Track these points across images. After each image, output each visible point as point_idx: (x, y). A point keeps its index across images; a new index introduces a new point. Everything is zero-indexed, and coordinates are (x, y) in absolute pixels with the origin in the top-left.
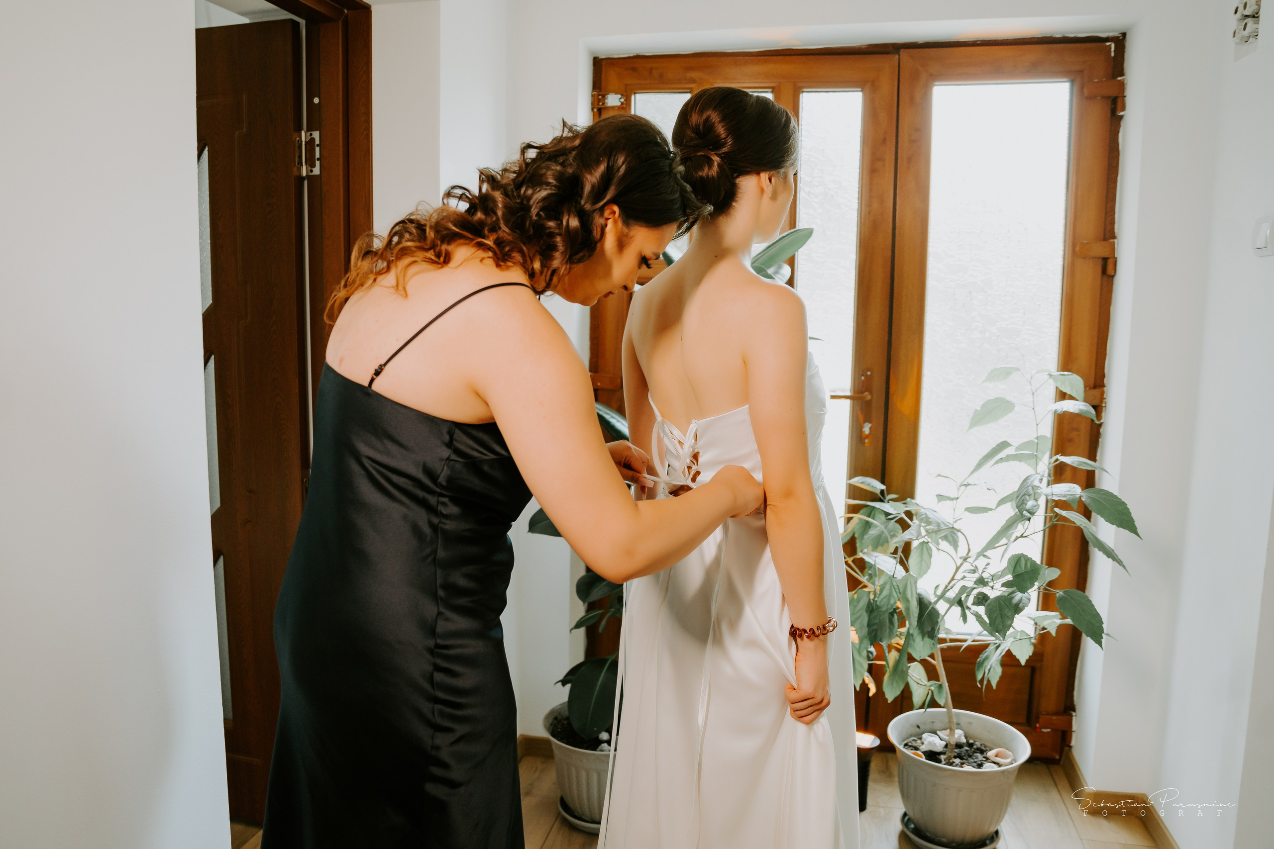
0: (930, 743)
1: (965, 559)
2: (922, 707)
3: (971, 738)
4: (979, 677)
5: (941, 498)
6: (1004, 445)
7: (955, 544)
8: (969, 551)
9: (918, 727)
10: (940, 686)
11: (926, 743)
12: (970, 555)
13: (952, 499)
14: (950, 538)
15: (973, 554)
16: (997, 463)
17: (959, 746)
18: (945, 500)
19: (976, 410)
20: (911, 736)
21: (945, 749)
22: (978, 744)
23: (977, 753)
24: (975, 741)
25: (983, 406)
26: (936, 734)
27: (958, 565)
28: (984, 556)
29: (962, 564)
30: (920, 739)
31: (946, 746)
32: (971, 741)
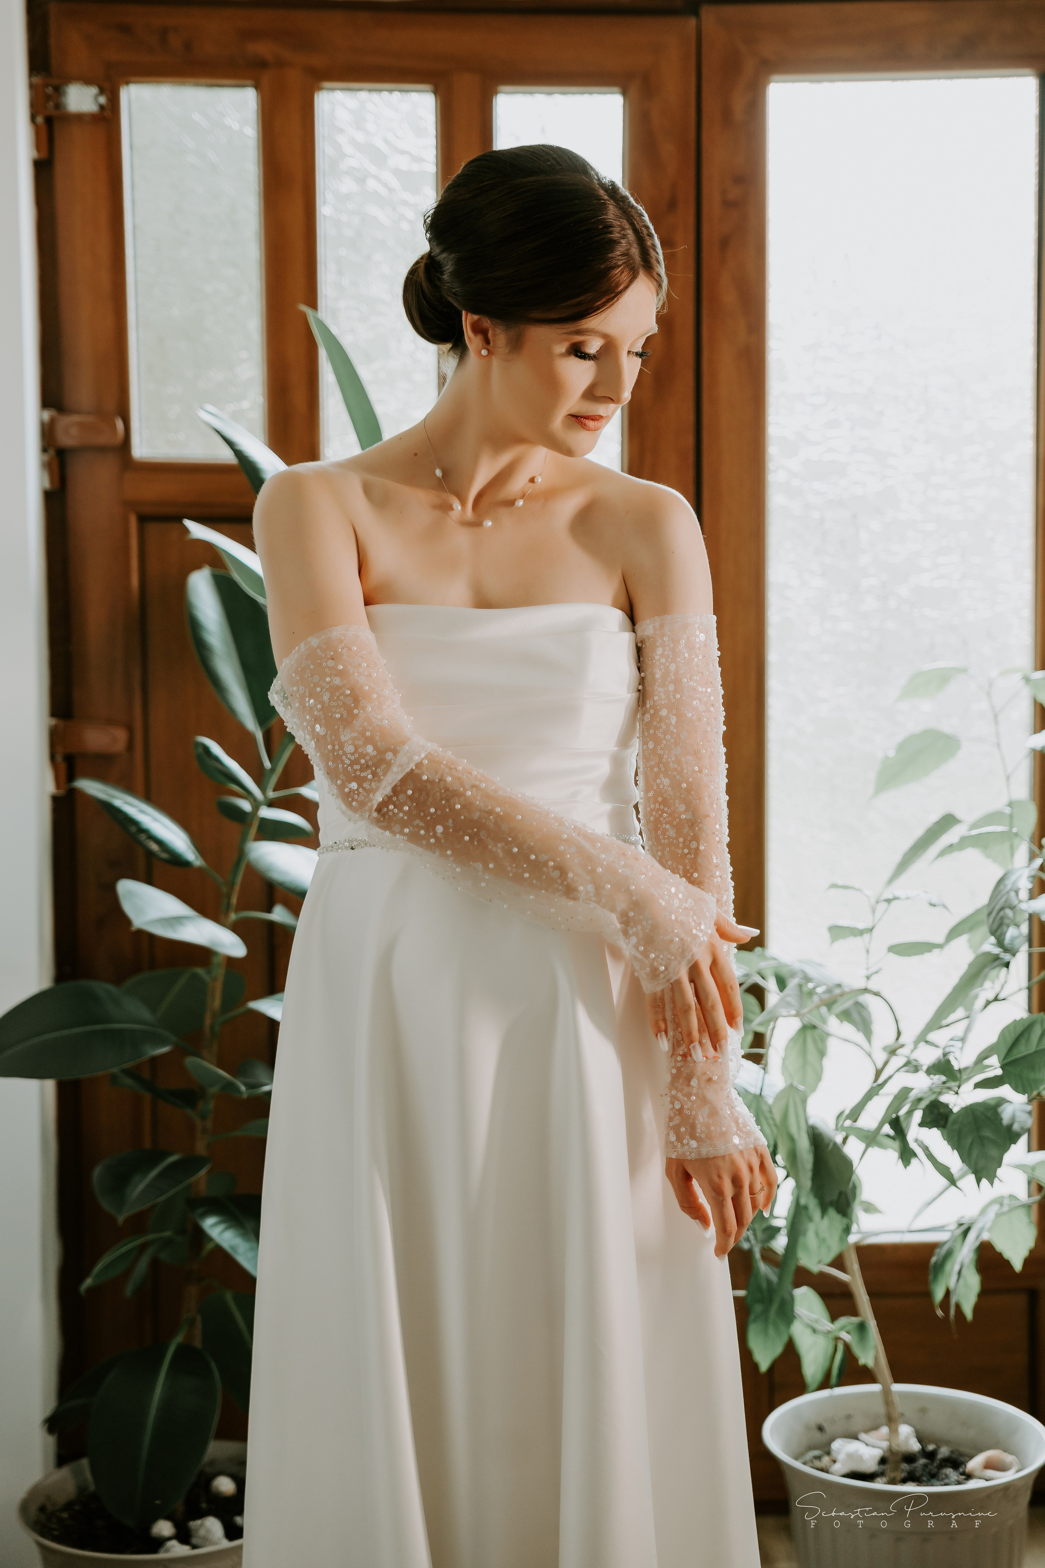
0: (850, 1456)
1: (893, 1052)
2: (825, 1384)
3: (930, 1442)
4: (939, 1295)
5: (837, 932)
6: (948, 821)
7: (865, 1026)
8: (899, 1034)
9: (821, 1429)
10: (862, 1328)
11: (841, 1457)
12: (902, 1040)
13: (861, 933)
14: (855, 1016)
15: (908, 1037)
16: (942, 853)
17: (909, 1458)
18: (844, 937)
19: (886, 758)
20: (810, 1448)
21: (883, 1467)
22: (944, 1452)
23: (946, 1466)
24: (939, 1447)
25: (901, 747)
26: (857, 1439)
27: (880, 1066)
28: (927, 1042)
29: (886, 1063)
30: (828, 1453)
31: (883, 1461)
32: (931, 1447)
